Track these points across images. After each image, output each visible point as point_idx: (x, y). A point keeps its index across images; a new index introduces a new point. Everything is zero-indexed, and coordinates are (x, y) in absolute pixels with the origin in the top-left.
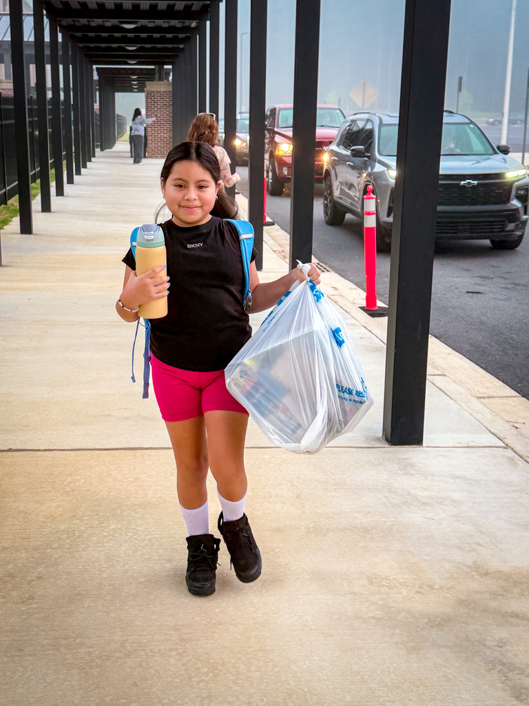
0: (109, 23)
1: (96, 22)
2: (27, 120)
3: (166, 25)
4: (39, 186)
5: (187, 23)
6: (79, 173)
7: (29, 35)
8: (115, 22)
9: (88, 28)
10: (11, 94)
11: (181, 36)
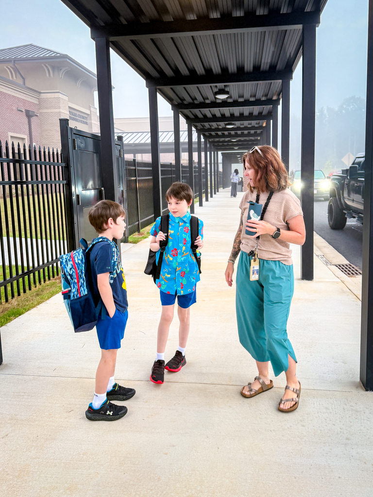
0: (227, 139)
1: (222, 139)
2: (193, 174)
3: (248, 139)
4: (198, 200)
5: (256, 138)
6: (215, 193)
7: (184, 138)
8: (229, 139)
9: (219, 142)
10: (187, 165)
11: (255, 142)
